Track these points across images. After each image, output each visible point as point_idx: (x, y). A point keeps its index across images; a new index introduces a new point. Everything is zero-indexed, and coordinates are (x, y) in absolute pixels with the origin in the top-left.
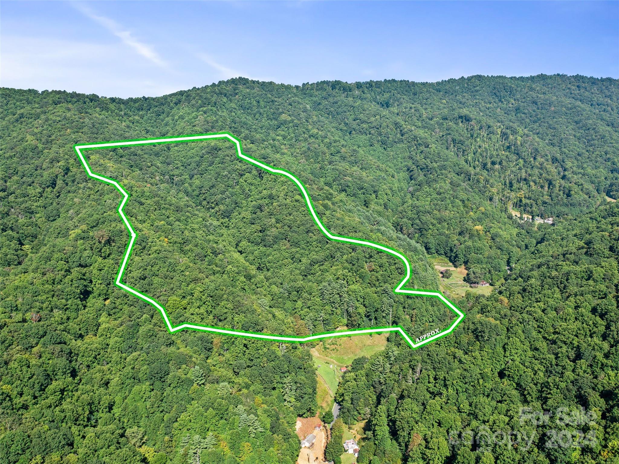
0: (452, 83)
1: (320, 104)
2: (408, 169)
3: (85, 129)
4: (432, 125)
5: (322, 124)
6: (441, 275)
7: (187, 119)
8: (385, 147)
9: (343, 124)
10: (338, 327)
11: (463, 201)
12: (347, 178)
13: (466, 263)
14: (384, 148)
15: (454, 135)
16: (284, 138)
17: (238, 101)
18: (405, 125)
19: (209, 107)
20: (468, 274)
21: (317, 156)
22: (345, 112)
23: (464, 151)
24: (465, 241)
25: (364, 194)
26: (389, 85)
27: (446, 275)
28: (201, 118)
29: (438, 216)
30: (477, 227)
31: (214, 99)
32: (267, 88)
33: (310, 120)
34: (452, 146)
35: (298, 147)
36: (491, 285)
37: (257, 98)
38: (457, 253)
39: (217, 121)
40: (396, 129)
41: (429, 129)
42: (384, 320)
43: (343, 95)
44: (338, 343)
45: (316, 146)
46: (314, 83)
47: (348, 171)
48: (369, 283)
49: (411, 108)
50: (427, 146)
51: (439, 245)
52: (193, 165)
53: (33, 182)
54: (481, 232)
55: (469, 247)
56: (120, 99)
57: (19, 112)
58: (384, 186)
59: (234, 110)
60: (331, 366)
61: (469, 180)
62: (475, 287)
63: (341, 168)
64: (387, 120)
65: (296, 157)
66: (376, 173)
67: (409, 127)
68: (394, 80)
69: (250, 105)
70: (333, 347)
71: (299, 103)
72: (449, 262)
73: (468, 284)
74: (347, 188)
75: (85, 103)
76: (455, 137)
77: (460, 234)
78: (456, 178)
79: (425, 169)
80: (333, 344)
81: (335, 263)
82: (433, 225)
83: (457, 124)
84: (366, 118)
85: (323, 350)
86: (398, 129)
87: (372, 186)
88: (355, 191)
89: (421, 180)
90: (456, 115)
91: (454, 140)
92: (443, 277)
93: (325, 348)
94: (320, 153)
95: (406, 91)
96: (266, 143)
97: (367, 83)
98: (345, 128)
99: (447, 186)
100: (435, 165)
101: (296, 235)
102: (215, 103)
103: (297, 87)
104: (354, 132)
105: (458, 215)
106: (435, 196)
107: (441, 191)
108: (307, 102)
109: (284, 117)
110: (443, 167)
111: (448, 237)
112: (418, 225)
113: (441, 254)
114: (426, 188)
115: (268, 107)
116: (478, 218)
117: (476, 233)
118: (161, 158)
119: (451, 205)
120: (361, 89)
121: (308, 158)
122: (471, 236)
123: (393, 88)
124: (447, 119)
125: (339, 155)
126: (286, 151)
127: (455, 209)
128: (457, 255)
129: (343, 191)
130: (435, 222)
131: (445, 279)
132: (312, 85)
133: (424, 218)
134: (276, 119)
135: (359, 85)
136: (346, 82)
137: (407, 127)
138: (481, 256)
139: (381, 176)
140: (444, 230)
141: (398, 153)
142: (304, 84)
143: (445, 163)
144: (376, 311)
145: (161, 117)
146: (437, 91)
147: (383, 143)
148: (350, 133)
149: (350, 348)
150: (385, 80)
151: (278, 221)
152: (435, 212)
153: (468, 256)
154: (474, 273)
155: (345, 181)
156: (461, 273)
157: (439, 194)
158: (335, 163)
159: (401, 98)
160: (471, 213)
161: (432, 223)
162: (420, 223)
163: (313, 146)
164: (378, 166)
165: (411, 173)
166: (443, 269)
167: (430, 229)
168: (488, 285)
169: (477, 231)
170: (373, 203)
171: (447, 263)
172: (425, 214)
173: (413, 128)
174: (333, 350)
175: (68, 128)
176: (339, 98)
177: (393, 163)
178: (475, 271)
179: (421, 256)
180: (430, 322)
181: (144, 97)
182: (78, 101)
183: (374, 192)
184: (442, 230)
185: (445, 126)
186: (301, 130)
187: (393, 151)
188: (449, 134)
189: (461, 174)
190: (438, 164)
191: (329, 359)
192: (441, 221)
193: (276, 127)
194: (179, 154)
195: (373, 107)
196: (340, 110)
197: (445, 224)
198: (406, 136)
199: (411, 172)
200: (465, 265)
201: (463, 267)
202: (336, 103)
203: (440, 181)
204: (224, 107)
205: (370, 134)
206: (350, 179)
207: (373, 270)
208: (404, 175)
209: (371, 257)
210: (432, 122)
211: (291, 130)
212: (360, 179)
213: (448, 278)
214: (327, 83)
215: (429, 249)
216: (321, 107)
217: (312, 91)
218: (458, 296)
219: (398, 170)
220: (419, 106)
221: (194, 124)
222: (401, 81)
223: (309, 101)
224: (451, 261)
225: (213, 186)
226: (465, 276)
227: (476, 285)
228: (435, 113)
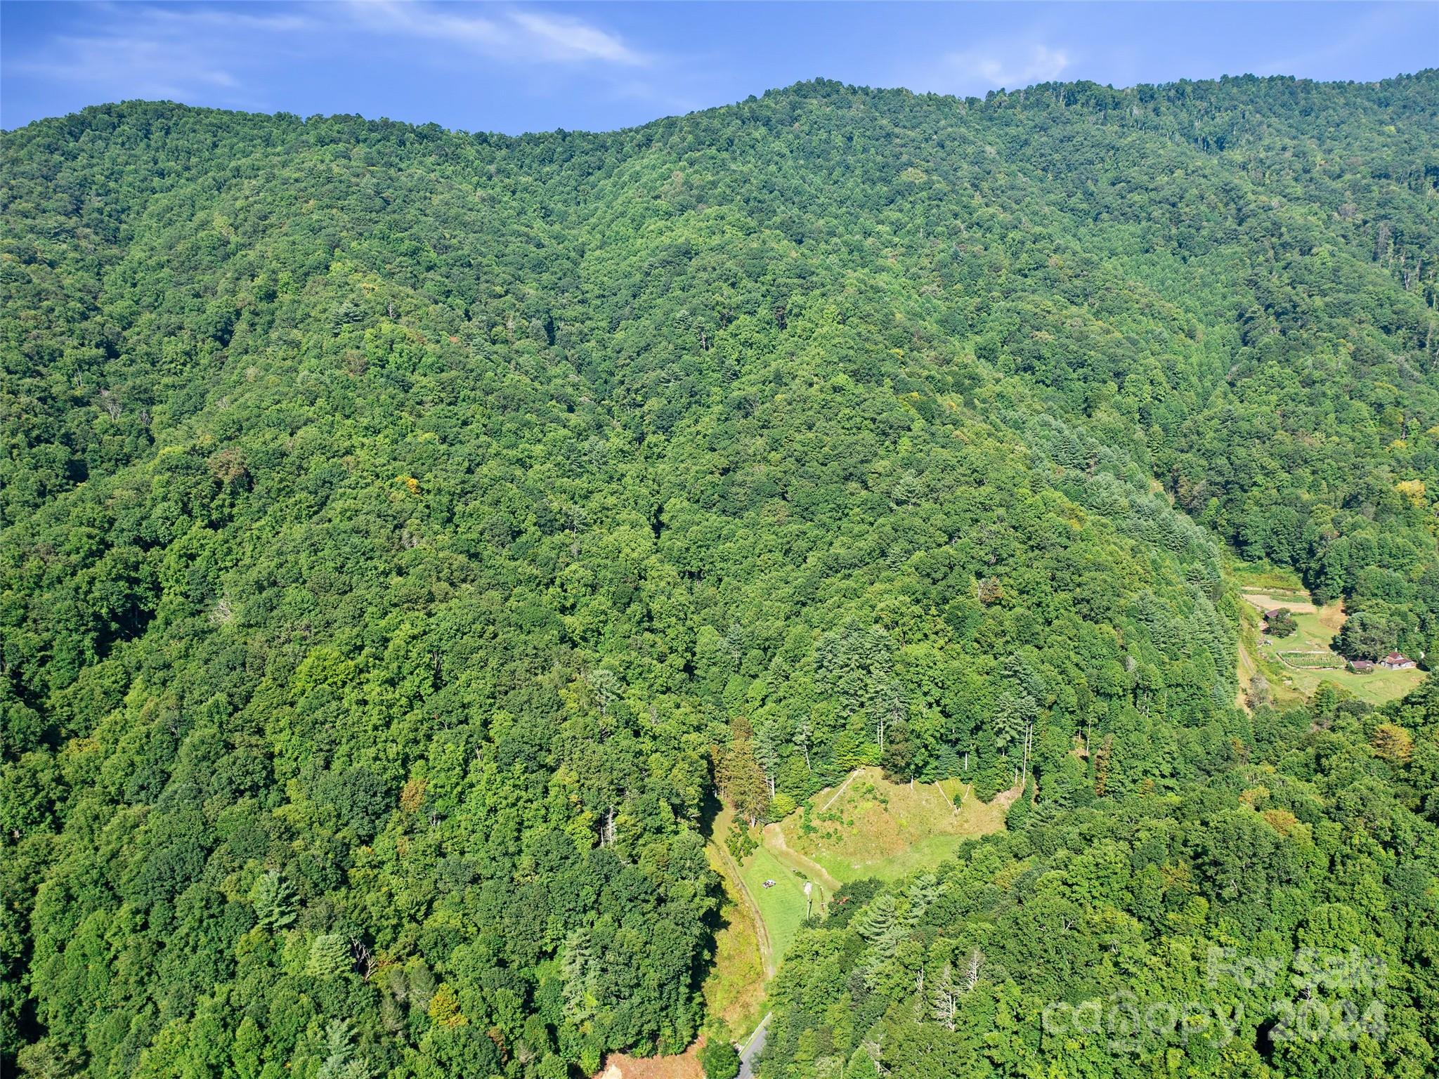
0: (1429, 79)
1: (1026, 143)
2: (1241, 316)
3: (352, 201)
4: (1334, 191)
5: (1020, 194)
6: (1263, 625)
7: (644, 180)
8: (1187, 253)
9: (1079, 195)
10: (852, 769)
11: (1379, 407)
12: (1043, 335)
13: (1348, 592)
14: (1184, 259)
15: (1399, 220)
16: (897, 228)
17: (797, 137)
18: (1254, 193)
19: (713, 150)
20: (1345, 630)
21: (974, 275)
22: (1092, 163)
23: (1425, 264)
24: (1354, 527)
25: (1085, 380)
26: (1235, 90)
27: (1279, 625)
28: (679, 177)
29: (1289, 448)
30: (1405, 486)
31: (728, 132)
32: (885, 104)
33: (985, 186)
34: (1390, 250)
35: (927, 251)
36: (1422, 666)
37: (849, 128)
38: (1325, 561)
39: (714, 184)
40: (1227, 204)
41: (1322, 204)
42: (1004, 758)
43: (1093, 118)
44: (846, 818)
45: (978, 248)
46: (1018, 91)
47: (1050, 318)
48: (976, 641)
49: (1284, 149)
50: (1307, 251)
51: (1276, 533)
52: (625, 294)
53: (180, 328)
54: (1416, 502)
55: (1363, 546)
56: (501, 137)
57: (233, 164)
58: (1152, 360)
59: (776, 158)
60: (808, 889)
61: (1422, 345)
62: (1363, 671)
63: (1029, 307)
64: (1203, 180)
65: (916, 277)
66: (1139, 323)
67: (1263, 198)
68: (1250, 78)
69: (823, 146)
70: (829, 827)
71: (964, 140)
72: (1300, 585)
73: (1342, 658)
74: (1036, 363)
75: (402, 143)
76: (1401, 226)
77: (1347, 504)
78: (1372, 338)
79: (1288, 314)
80: (831, 818)
81: (884, 574)
82: (1267, 475)
83: (1418, 190)
84: (1146, 178)
85: (801, 832)
86: (1232, 206)
87: (1113, 359)
88: (1058, 372)
89: (1267, 346)
90: (1419, 163)
91: (1397, 235)
92: (1267, 631)
93: (809, 829)
94: (986, 269)
95: (1283, 106)
96: (835, 240)
97: (1171, 86)
98: (1085, 206)
99: (1339, 361)
100: (1318, 301)
101: (808, 485)
102: (731, 142)
103: (971, 101)
104: (1105, 216)
105: (1350, 446)
106: (1293, 387)
107: (1317, 375)
108: (991, 139)
109: (909, 175)
110: (1345, 309)
111: (1306, 510)
112: (1220, 473)
113: (1282, 562)
114: (1273, 368)
115: (873, 151)
116: (1415, 458)
117: (1398, 502)
118: (545, 276)
119: (1332, 416)
120: (1151, 105)
121: (947, 281)
122: (1383, 510)
123: (1245, 98)
124: (1387, 176)
125: (1040, 274)
126: (890, 262)
127: (1345, 428)
128: (1323, 566)
129: (1025, 370)
130: (1273, 464)
131: (1272, 640)
132: (1012, 94)
133: (1242, 452)
134: (886, 181)
135: (1146, 94)
136: (1110, 86)
137: (1254, 198)
138: (1398, 575)
139: (1152, 332)
140: (1299, 491)
141: (1218, 270)
142: (991, 94)
143: (1351, 296)
144: (978, 728)
145: (592, 178)
146: (1380, 106)
147: (1182, 245)
148: (1095, 220)
149: (879, 835)
150: (1225, 77)
151: (775, 445)
152: (1281, 435)
153: (1361, 573)
154: (1364, 626)
155: (1036, 343)
156: (1328, 621)
157: (1309, 383)
158: (1019, 294)
159: (1261, 123)
160: (1398, 443)
161: (1263, 468)
162: (1227, 468)
163: (969, 248)
164: (1150, 306)
165: (1247, 327)
166: (1272, 606)
167: (1255, 484)
168: (1411, 666)
169: (1404, 497)
170: (1104, 405)
171: (1294, 591)
172: (1248, 443)
173: (1275, 202)
174: (829, 835)
175: (312, 196)
176: (1078, 127)
177: (1199, 298)
178: (1366, 621)
179: (1198, 565)
180: (1163, 776)
181: (560, 131)
182: (386, 139)
183: (1117, 375)
184: (1292, 489)
185: (1376, 194)
186: (948, 207)
187: (1204, 265)
188: (1385, 217)
189: (1398, 328)
190: (1327, 299)
191: (812, 863)
192: (1291, 462)
193: (883, 201)
194: (599, 267)
195: (1168, 148)
196: (1077, 156)
197: (1305, 473)
198: (1252, 222)
199: (1246, 322)
200: (1345, 600)
201: (1339, 604)
202: (1070, 139)
203: (1319, 348)
204: (752, 151)
205: (1149, 220)
206: (1050, 338)
207: (998, 602)
208: (1227, 330)
209: (1000, 561)
210: (1337, 185)
211: (919, 208)
212: (1082, 338)
213: (1281, 636)
214: (1054, 88)
215: (1246, 543)
216: (1028, 151)
217: (1010, 112)
218: (1296, 695)
219: (1212, 318)
220: (1311, 145)
221: (656, 193)
222: (1272, 79)
223: (999, 136)
224: (1306, 584)
225: (647, 348)
226: (1337, 633)
227: (1369, 665)
228: (1353, 159)
